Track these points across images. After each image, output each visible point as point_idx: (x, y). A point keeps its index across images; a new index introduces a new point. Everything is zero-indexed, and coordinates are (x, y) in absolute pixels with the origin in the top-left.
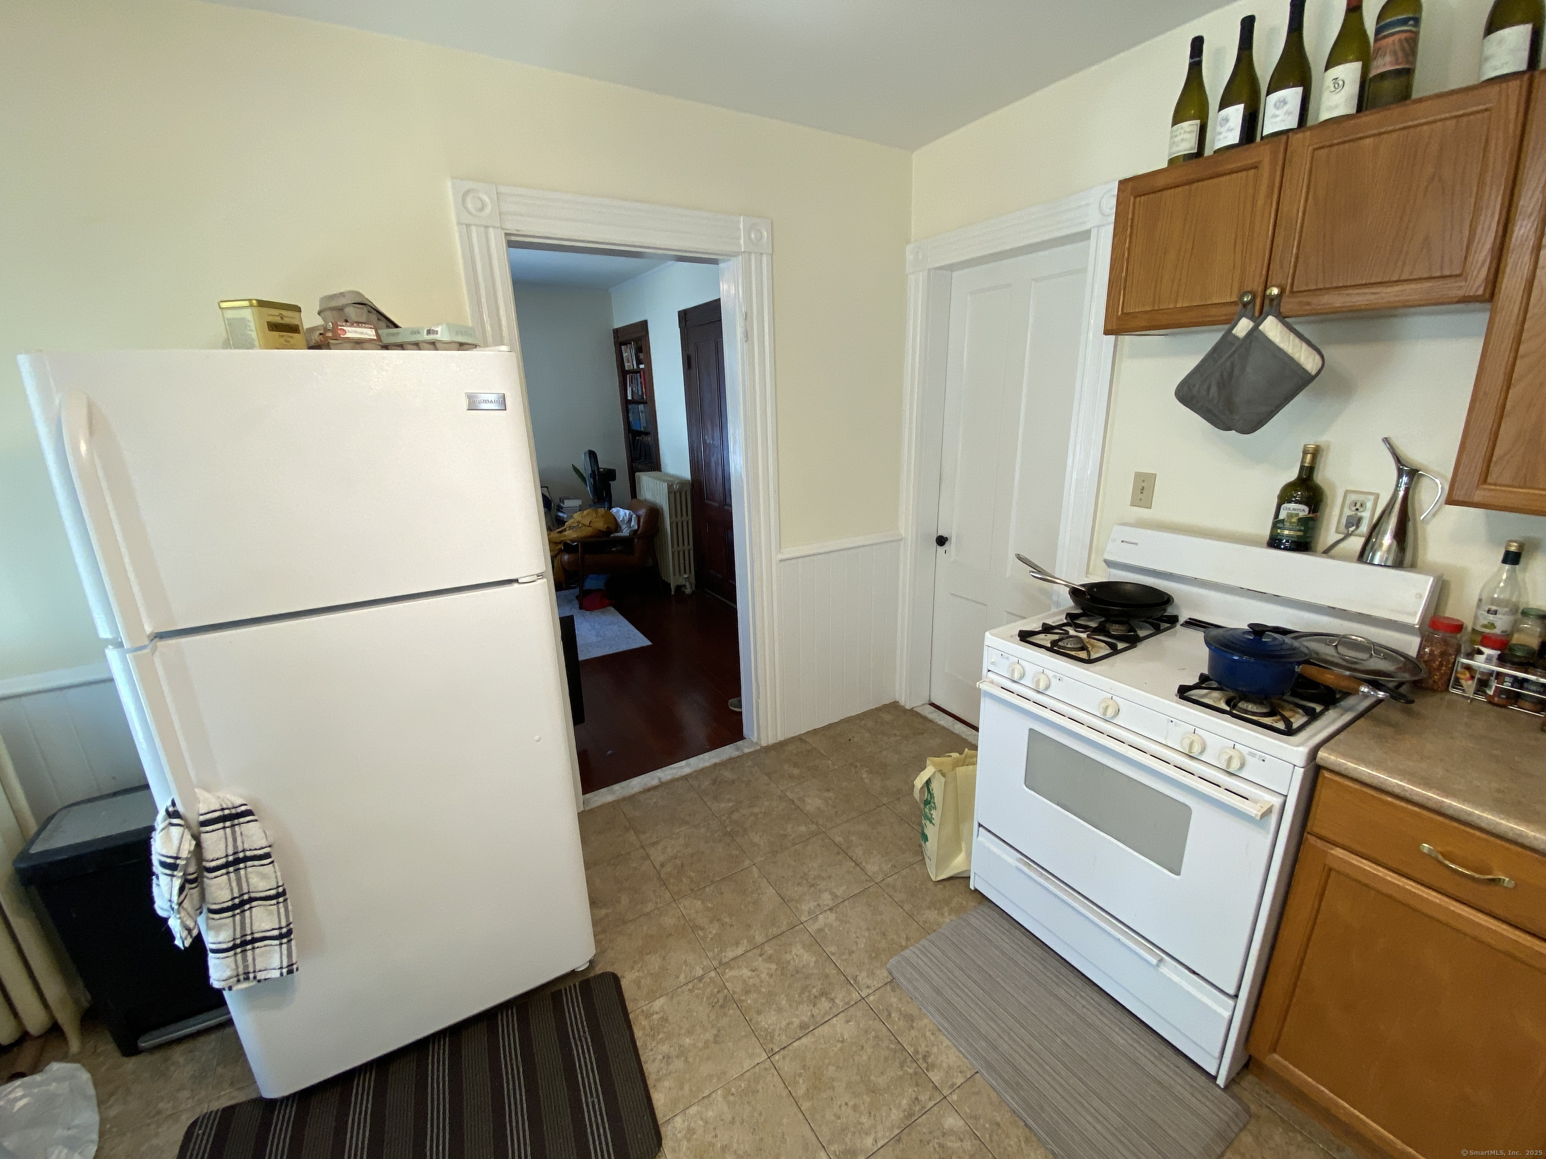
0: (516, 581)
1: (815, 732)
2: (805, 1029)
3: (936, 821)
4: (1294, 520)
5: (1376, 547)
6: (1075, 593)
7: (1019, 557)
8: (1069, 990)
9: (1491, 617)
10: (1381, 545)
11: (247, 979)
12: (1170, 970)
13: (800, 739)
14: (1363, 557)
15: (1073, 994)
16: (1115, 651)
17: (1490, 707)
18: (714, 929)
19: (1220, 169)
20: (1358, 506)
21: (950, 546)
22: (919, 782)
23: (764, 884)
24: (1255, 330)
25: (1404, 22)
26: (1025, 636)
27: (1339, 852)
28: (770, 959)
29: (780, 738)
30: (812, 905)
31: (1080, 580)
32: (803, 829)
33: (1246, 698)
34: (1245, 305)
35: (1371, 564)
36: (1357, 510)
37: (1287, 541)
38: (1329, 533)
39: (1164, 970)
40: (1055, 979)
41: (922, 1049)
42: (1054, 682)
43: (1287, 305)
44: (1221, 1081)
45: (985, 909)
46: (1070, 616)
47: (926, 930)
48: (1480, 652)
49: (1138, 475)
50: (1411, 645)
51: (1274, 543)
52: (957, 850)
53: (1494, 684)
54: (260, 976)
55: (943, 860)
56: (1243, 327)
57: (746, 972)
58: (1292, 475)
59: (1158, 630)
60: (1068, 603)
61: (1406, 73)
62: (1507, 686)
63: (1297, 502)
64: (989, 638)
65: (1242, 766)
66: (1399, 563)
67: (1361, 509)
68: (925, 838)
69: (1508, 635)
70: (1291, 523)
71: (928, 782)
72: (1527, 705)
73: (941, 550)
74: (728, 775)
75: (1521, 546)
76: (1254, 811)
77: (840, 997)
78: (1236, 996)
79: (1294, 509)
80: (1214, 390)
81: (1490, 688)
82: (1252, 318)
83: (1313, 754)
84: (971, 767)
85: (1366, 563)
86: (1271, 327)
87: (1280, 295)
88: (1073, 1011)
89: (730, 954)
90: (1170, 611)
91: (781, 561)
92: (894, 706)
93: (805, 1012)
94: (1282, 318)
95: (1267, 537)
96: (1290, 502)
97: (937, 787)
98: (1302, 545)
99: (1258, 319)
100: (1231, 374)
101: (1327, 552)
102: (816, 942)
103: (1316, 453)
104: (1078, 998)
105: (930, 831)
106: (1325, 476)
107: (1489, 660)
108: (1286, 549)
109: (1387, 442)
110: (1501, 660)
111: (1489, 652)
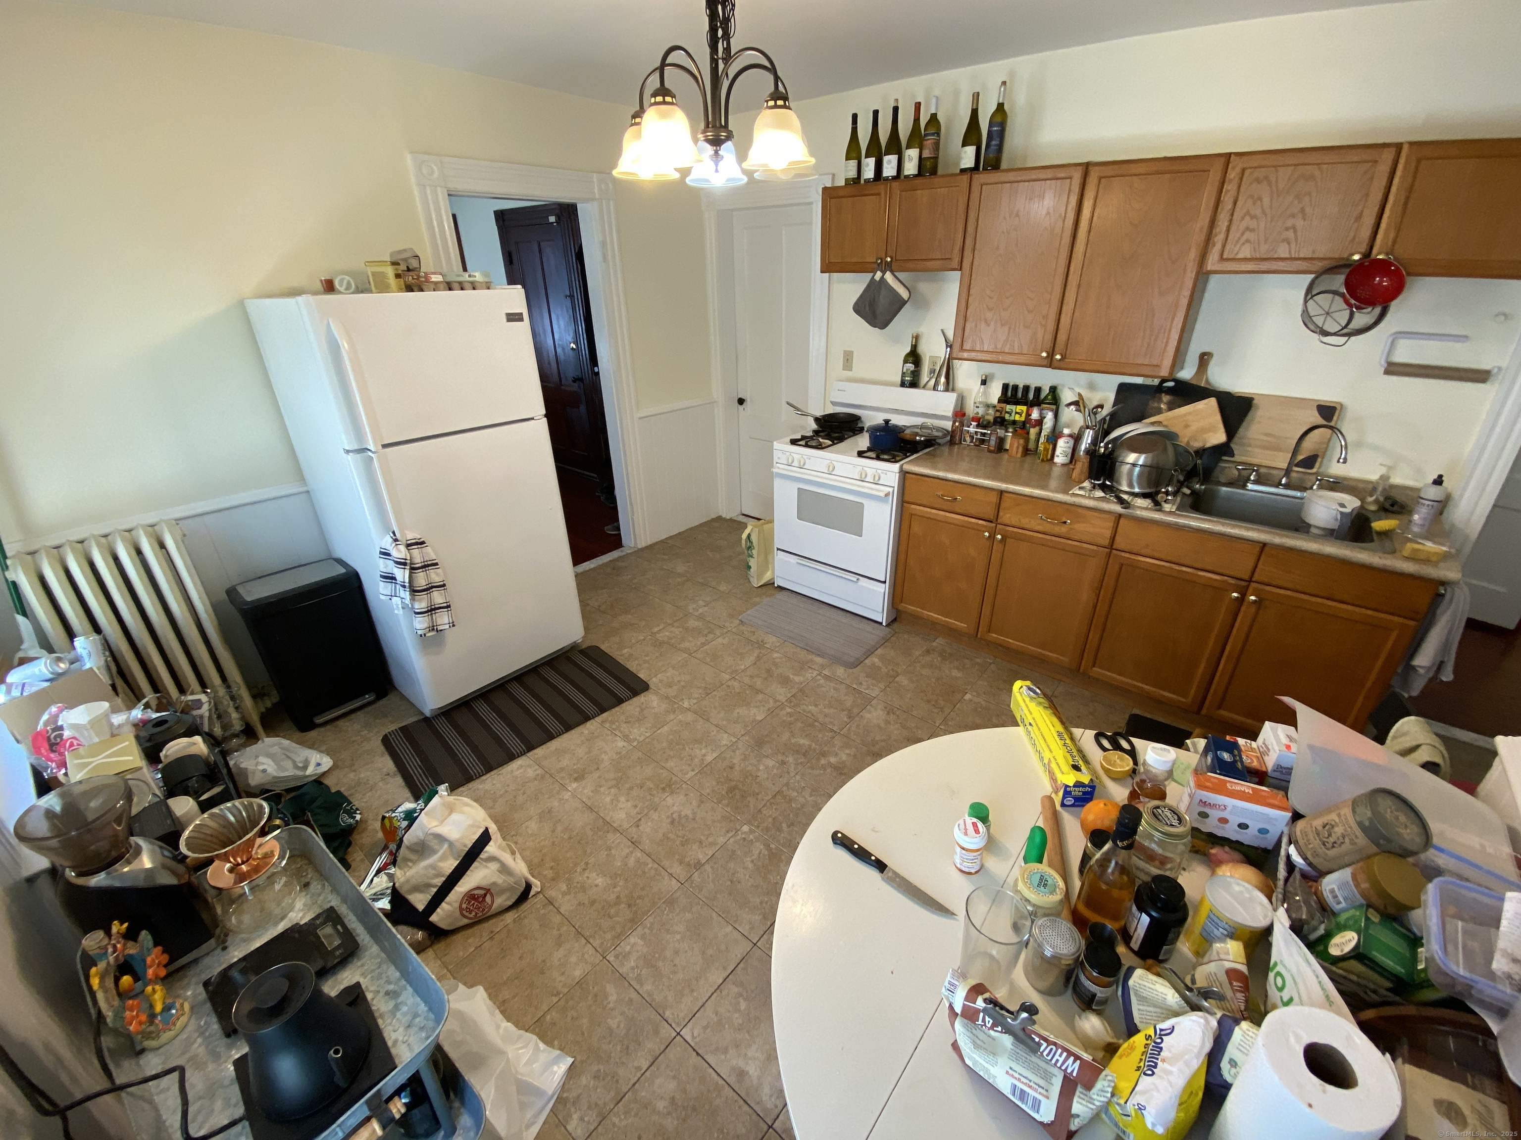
0: (533, 419)
1: (671, 538)
2: (704, 644)
3: (755, 555)
4: (910, 372)
5: (939, 383)
6: (817, 420)
7: (788, 403)
9: (977, 409)
10: (941, 382)
11: (433, 630)
12: (864, 582)
13: (662, 541)
14: (935, 388)
16: (834, 444)
17: (974, 447)
18: (643, 623)
19: (866, 192)
20: (933, 363)
21: (747, 405)
22: (744, 536)
23: (664, 604)
24: (882, 278)
25: (933, 134)
26: (794, 442)
27: (913, 506)
28: (678, 627)
29: (649, 542)
30: (694, 606)
31: (819, 413)
32: (679, 580)
33: (884, 453)
34: (879, 265)
35: (938, 391)
37: (908, 383)
38: (925, 377)
39: (860, 583)
41: (760, 639)
42: (807, 461)
43: (894, 266)
44: (884, 624)
45: (784, 592)
46: (814, 431)
47: (755, 604)
48: (971, 424)
49: (845, 352)
50: (948, 425)
51: (903, 385)
52: (767, 569)
54: (440, 628)
55: (760, 575)
56: (879, 275)
57: (667, 634)
58: (908, 349)
59: (855, 435)
60: (814, 426)
61: (936, 159)
62: (979, 437)
63: (910, 363)
64: (776, 445)
65: (879, 479)
66: (947, 390)
67: (934, 365)
68: (750, 567)
69: (983, 417)
70: (909, 374)
71: (749, 536)
73: (741, 407)
74: (620, 564)
75: (986, 377)
76: (882, 494)
77: (718, 632)
78: (885, 582)
79: (910, 367)
80: (867, 308)
81: (974, 438)
82: (882, 271)
83: (901, 467)
84: (770, 525)
86: (888, 276)
87: (891, 261)
89: (656, 629)
90: (860, 425)
91: (640, 418)
92: (719, 519)
93: (702, 640)
94: (892, 272)
95: (900, 383)
96: (907, 363)
97: (754, 538)
98: (914, 384)
99: (884, 273)
100: (874, 300)
101: (924, 387)
102: (701, 618)
103: (917, 338)
105: (752, 563)
106: (923, 349)
107: (975, 427)
108: (907, 387)
109: (942, 331)
110: (978, 426)
111: (974, 424)
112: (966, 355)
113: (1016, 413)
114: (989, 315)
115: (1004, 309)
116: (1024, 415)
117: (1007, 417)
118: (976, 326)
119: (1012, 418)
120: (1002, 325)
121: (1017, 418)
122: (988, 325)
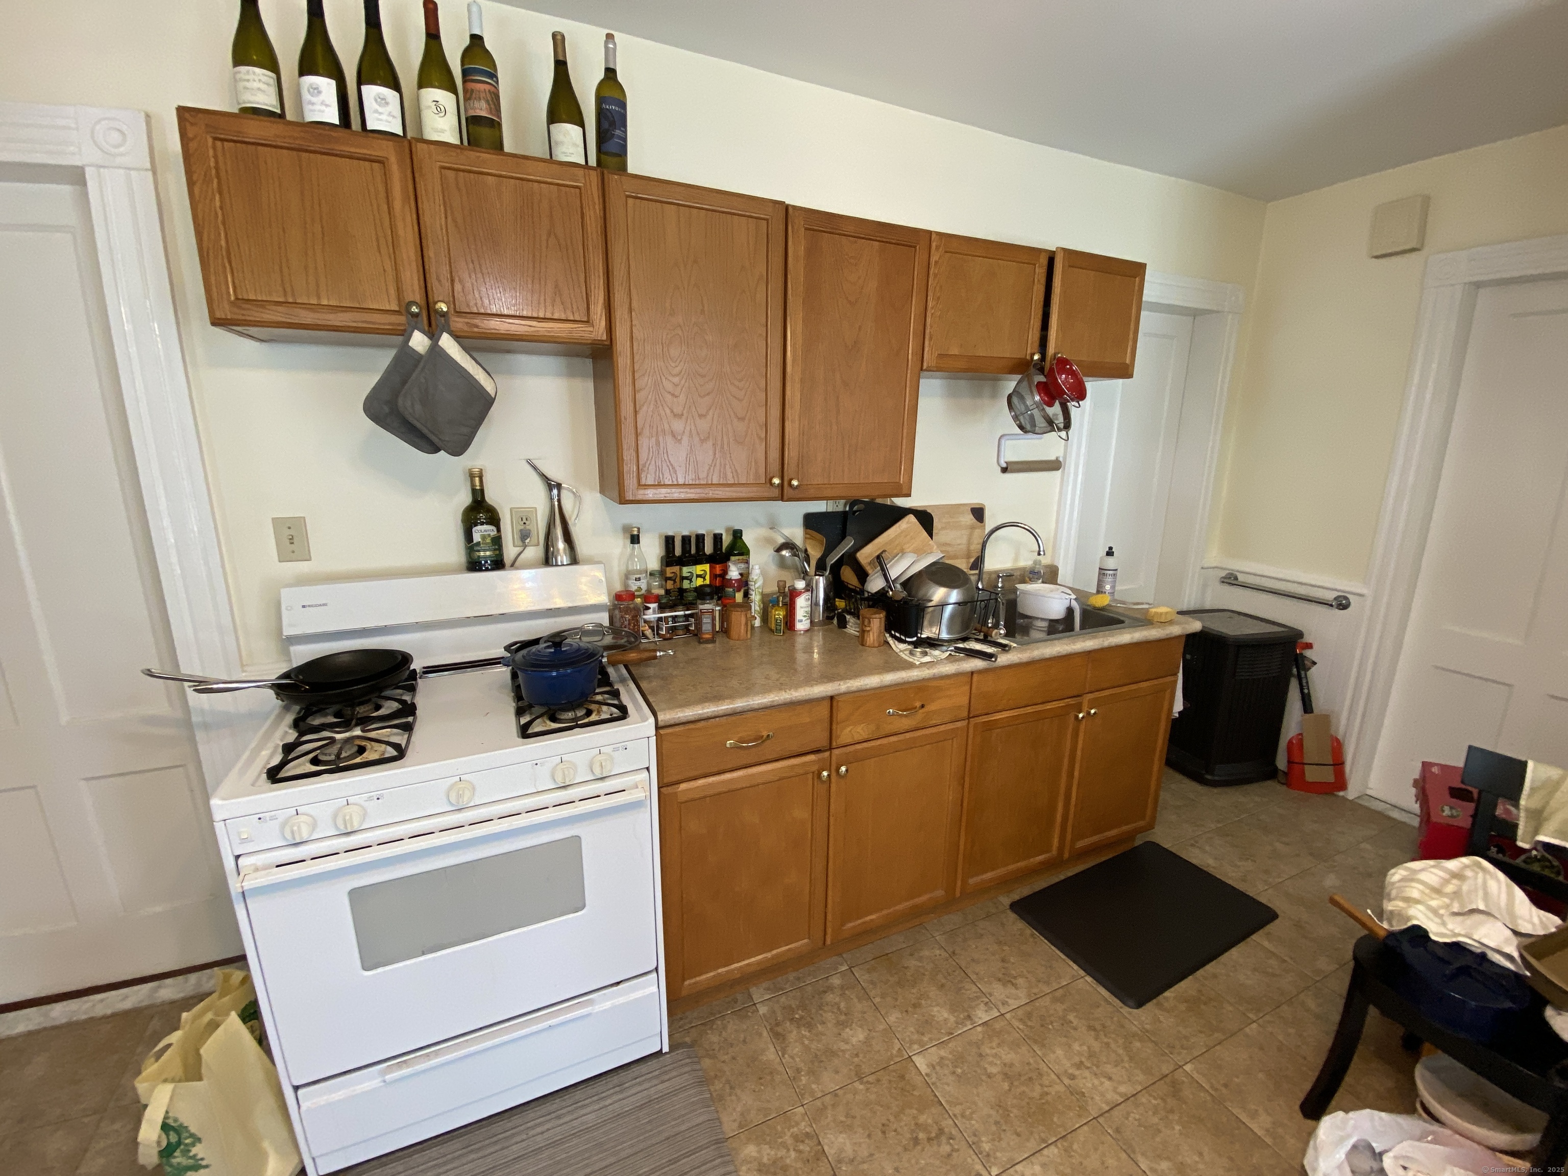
4: (488, 540)
5: (555, 554)
8: (518, 1139)
9: (638, 583)
10: (558, 550)
12: (601, 1003)
14: (546, 563)
15: (524, 1137)
17: (666, 642)
20: (524, 520)
24: (433, 347)
34: (414, 316)
35: (557, 565)
36: (525, 523)
37: (486, 562)
38: (510, 551)
39: (596, 1008)
40: (497, 1147)
42: (370, 807)
43: (456, 325)
44: (666, 1049)
48: (648, 608)
49: (275, 523)
51: (473, 566)
53: (664, 626)
56: (419, 341)
62: (670, 624)
63: (482, 524)
65: (610, 765)
66: (574, 561)
67: (527, 523)
70: (486, 544)
72: (681, 632)
76: (637, 795)
79: (485, 531)
81: (662, 629)
82: (427, 332)
83: (655, 720)
85: (552, 565)
86: (448, 343)
87: (448, 313)
88: (540, 1150)
95: (464, 563)
96: (476, 525)
98: (495, 564)
99: (434, 335)
103: (481, 477)
104: (531, 1133)
106: (490, 497)
107: (654, 613)
108: (487, 570)
109: (530, 463)
110: (662, 608)
111: (653, 606)
112: (650, 494)
113: (698, 576)
114: (678, 425)
115: (701, 416)
116: (708, 577)
117: (686, 584)
118: (658, 443)
119: (694, 585)
120: (703, 441)
121: (700, 582)
122: (680, 441)
